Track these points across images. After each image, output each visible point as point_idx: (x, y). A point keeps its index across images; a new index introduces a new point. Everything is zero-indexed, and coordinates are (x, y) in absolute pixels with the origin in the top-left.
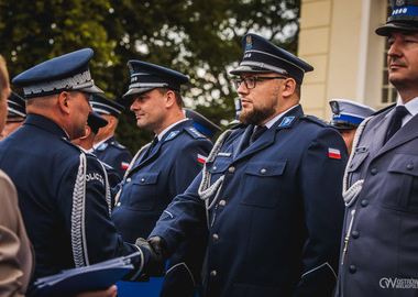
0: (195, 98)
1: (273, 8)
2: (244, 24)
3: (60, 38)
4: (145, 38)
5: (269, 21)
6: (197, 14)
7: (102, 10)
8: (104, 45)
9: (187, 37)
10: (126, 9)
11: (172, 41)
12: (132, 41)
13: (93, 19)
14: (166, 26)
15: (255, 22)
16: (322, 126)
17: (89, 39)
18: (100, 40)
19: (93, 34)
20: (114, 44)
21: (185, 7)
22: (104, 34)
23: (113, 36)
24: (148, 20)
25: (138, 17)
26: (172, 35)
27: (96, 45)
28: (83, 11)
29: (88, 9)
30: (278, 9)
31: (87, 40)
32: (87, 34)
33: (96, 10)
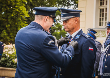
2: (60, 5)
3: (14, 11)
5: (67, 5)
6: (48, 3)
8: (25, 12)
10: (30, 2)
12: (32, 11)
15: (63, 5)
19: (23, 9)
20: (27, 12)
21: (45, 2)
22: (25, 9)
23: (27, 9)
25: (33, 4)
27: (23, 12)
28: (20, 3)
29: (21, 3)
30: (69, 1)
31: (21, 11)
32: (21, 9)
33: (23, 3)
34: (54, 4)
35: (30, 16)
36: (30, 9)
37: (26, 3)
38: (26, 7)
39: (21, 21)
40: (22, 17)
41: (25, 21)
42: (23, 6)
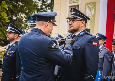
0: (27, 30)
1: (45, 9)
4: (15, 16)
6: (28, 11)
7: (6, 9)
8: (6, 17)
9: (25, 16)
10: (11, 9)
11: (22, 17)
12: (12, 17)
13: (4, 11)
14: (20, 13)
16: (92, 36)
17: (3, 16)
18: (5, 16)
20: (8, 17)
21: (25, 9)
22: (6, 15)
23: (8, 15)
24: (16, 12)
25: (14, 11)
26: (22, 15)
27: (4, 17)
29: (2, 9)
31: (2, 17)
32: (3, 15)
33: (4, 10)
34: (33, 11)
35: (10, 21)
36: (11, 15)
37: (8, 10)
38: (7, 13)
39: (2, 26)
40: (3, 22)
41: (6, 25)
42: (4, 13)
